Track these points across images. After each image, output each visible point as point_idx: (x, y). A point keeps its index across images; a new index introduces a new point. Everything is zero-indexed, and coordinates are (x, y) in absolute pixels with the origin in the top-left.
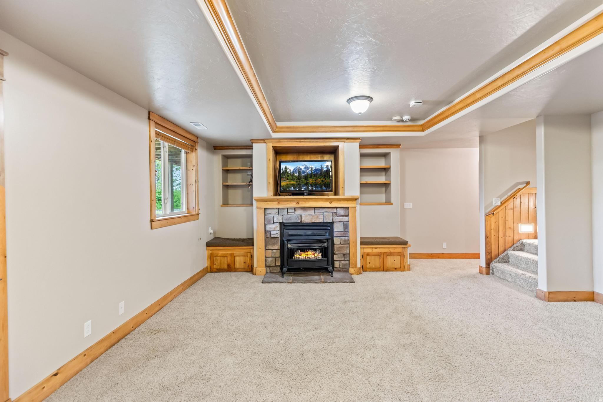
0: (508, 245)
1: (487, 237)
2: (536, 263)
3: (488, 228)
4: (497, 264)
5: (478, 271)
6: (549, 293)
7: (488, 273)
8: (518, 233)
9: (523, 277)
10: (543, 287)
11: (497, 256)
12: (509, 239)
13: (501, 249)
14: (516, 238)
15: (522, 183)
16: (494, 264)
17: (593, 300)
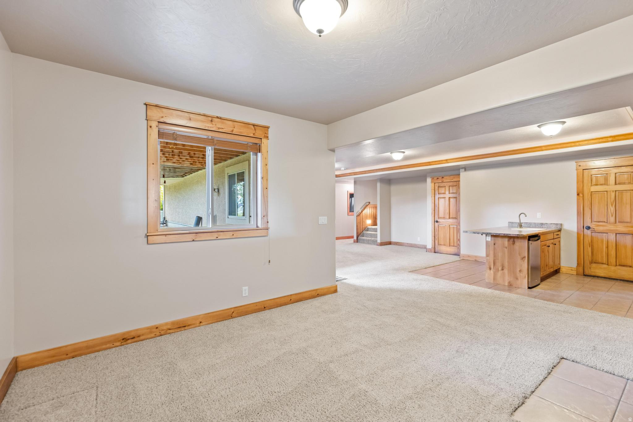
0: (364, 229)
1: (357, 226)
2: (377, 229)
3: (357, 222)
4: (361, 237)
5: (353, 242)
6: (381, 243)
7: (357, 242)
8: (366, 224)
9: (372, 240)
10: (379, 241)
11: (360, 234)
12: (364, 226)
13: (361, 231)
14: (366, 226)
15: (367, 203)
16: (360, 238)
17: (391, 244)
